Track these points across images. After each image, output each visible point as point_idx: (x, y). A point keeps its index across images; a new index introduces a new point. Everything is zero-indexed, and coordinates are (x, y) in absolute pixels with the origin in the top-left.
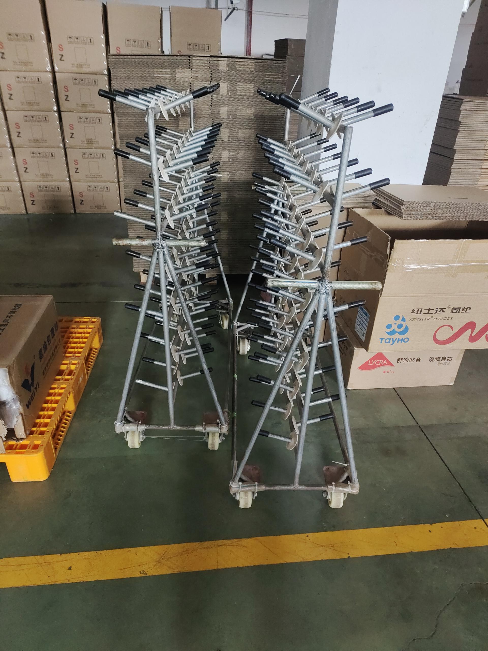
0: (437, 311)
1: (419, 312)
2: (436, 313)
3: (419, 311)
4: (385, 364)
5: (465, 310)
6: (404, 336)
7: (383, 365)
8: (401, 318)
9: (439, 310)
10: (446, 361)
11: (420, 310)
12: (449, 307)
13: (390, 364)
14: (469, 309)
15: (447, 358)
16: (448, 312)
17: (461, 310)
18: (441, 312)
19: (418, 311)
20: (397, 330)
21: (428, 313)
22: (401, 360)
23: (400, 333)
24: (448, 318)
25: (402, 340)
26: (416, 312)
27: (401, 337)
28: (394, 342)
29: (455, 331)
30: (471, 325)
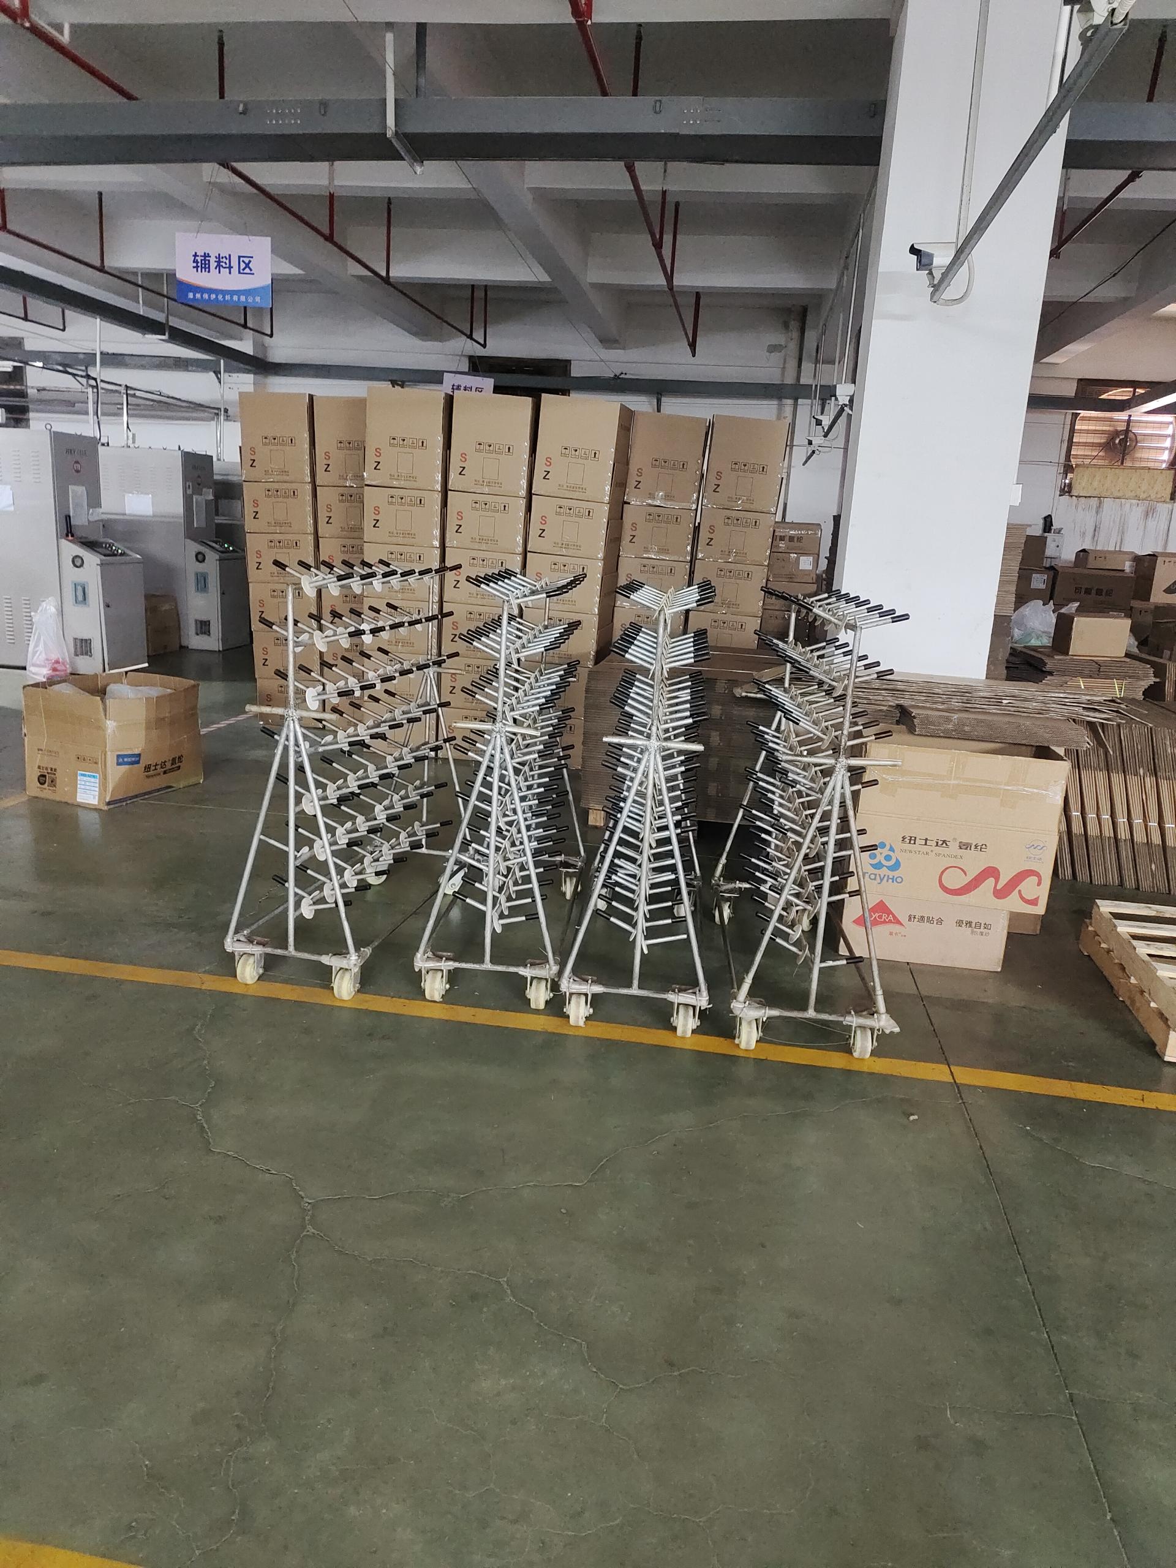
0: (937, 843)
1: (912, 842)
2: (937, 845)
3: (913, 840)
4: (890, 921)
5: (979, 847)
6: (896, 874)
7: (887, 922)
8: (888, 847)
9: (940, 843)
10: (982, 930)
11: (913, 838)
12: (955, 839)
13: (899, 923)
14: (984, 846)
15: (983, 925)
16: (954, 847)
17: (973, 847)
18: (944, 845)
19: (910, 840)
20: (884, 862)
21: (926, 844)
22: (914, 918)
23: (890, 868)
24: (956, 857)
25: (893, 879)
26: (908, 841)
27: (891, 874)
28: (882, 880)
29: (971, 876)
30: (992, 872)
